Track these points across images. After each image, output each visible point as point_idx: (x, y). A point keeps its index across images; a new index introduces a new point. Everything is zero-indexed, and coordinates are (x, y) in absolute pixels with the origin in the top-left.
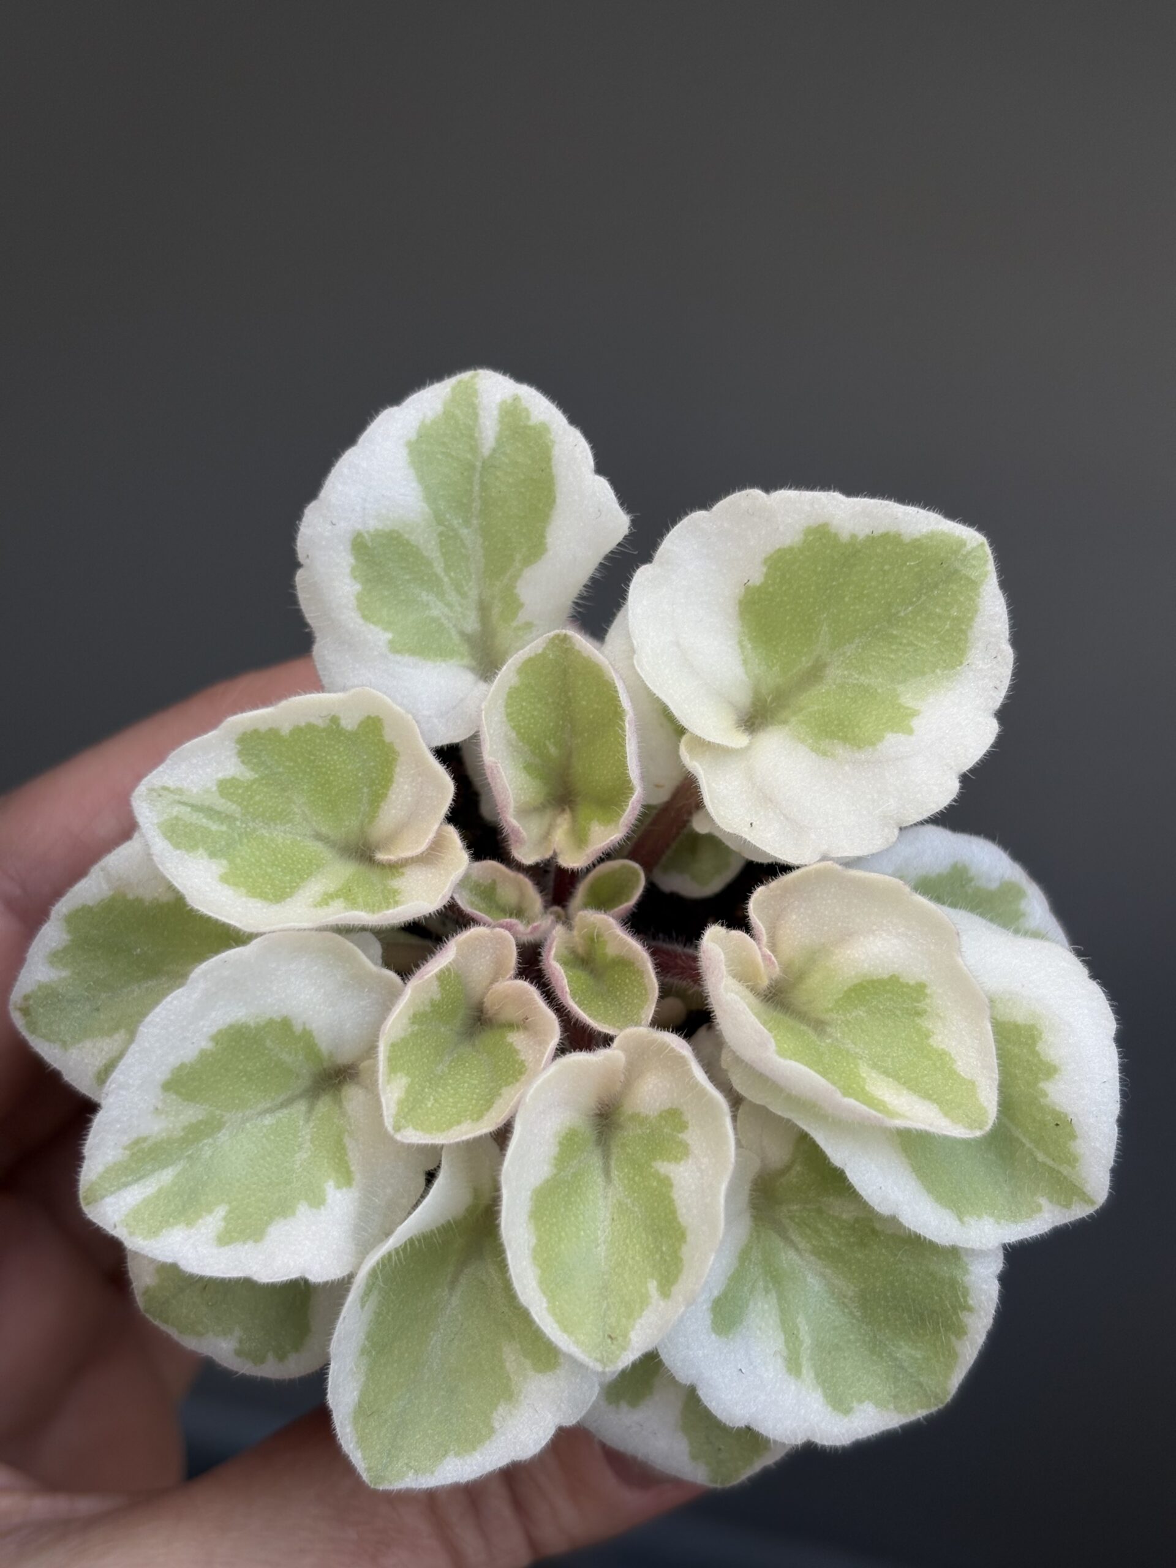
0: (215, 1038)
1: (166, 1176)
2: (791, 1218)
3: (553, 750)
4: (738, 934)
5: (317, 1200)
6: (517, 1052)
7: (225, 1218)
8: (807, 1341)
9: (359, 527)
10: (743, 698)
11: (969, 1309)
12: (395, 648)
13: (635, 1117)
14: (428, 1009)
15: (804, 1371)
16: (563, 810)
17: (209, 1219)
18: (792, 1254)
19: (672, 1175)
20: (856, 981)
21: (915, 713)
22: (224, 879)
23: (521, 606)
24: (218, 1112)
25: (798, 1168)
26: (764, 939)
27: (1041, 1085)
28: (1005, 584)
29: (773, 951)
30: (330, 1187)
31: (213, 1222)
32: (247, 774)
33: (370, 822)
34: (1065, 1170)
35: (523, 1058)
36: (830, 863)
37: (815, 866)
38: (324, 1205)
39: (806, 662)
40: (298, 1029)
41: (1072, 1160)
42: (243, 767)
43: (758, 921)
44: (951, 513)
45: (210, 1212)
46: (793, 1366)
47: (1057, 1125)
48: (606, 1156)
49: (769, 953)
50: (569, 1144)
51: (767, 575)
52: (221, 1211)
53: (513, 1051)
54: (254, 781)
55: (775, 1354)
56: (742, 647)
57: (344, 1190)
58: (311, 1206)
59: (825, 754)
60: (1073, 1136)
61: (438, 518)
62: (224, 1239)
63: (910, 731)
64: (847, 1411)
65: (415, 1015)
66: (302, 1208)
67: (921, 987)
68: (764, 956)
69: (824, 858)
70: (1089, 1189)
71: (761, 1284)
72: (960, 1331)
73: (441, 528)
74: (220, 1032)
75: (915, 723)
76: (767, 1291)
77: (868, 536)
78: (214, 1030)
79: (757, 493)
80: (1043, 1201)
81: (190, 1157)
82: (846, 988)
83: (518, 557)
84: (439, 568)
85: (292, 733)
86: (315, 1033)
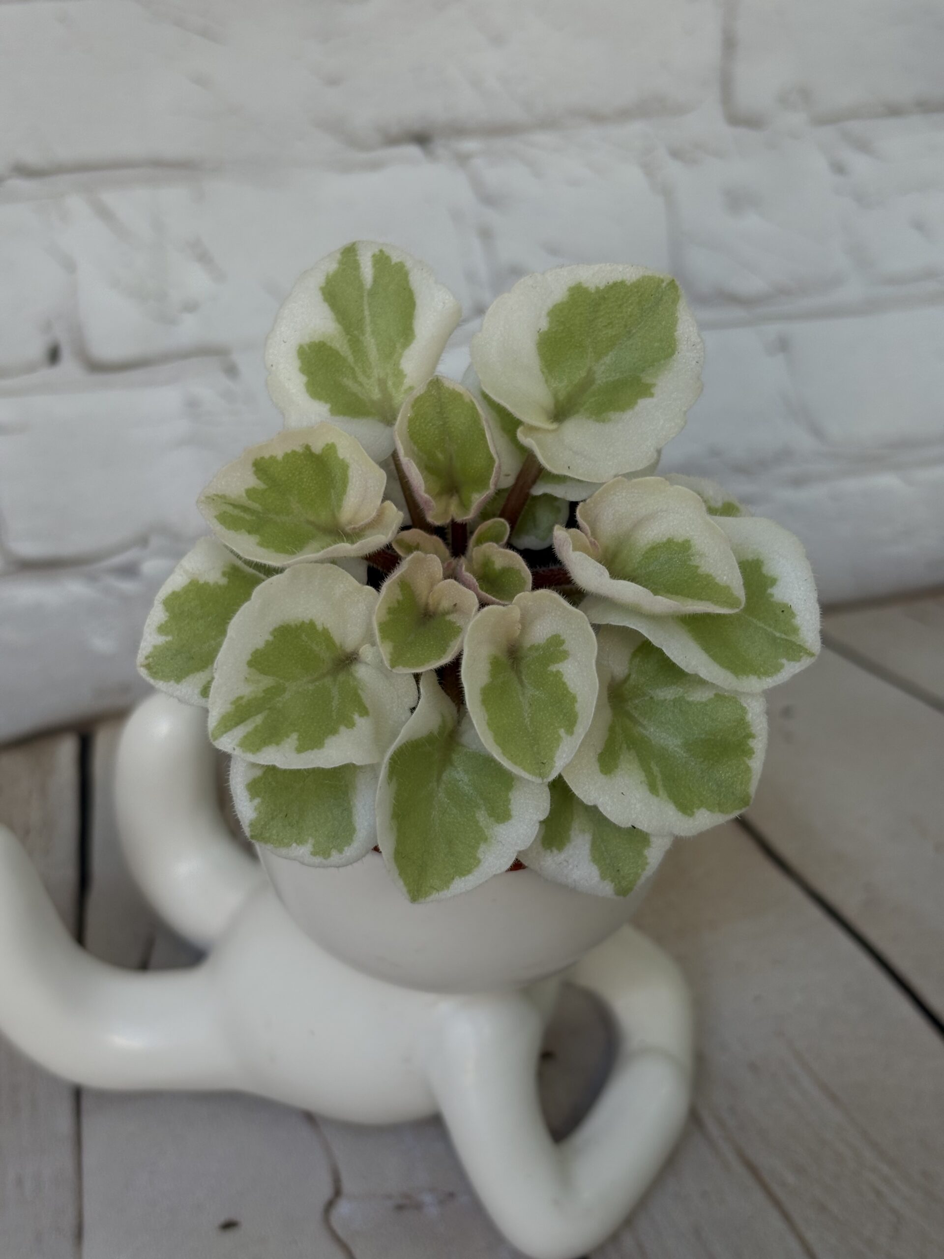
0: (272, 633)
1: (259, 719)
3: (440, 456)
4: (573, 530)
5: (351, 724)
6: (454, 623)
7: (299, 739)
8: (659, 777)
9: (301, 341)
10: (550, 406)
11: (751, 736)
12: (334, 413)
13: (532, 647)
14: (396, 605)
15: (660, 792)
16: (452, 495)
17: (289, 740)
19: (561, 670)
20: (649, 546)
21: (654, 385)
22: (261, 544)
23: (406, 375)
24: (281, 681)
26: (589, 532)
27: (770, 591)
29: (595, 538)
30: (356, 717)
31: (293, 740)
32: (261, 486)
34: (792, 638)
35: (458, 625)
36: (620, 477)
37: (611, 481)
38: (355, 727)
39: (582, 374)
40: (320, 628)
41: (795, 630)
42: (258, 482)
43: (582, 521)
45: (288, 737)
46: (653, 788)
47: (783, 611)
48: (518, 673)
49: (593, 540)
50: (496, 665)
52: (295, 736)
53: (451, 624)
54: (266, 489)
55: (641, 783)
56: (543, 372)
57: (365, 717)
58: (347, 726)
59: (604, 421)
60: (793, 615)
61: (346, 331)
62: (300, 749)
63: (652, 395)
64: (691, 814)
65: (389, 608)
66: (342, 729)
67: (687, 542)
68: (591, 542)
69: (615, 476)
70: (808, 645)
71: (625, 746)
72: (749, 752)
73: (349, 337)
74: (275, 630)
75: (653, 390)
76: (629, 748)
77: (606, 286)
78: (271, 629)
80: (784, 661)
81: (269, 709)
82: (643, 553)
83: (398, 346)
84: (351, 362)
85: (284, 458)
86: (330, 631)
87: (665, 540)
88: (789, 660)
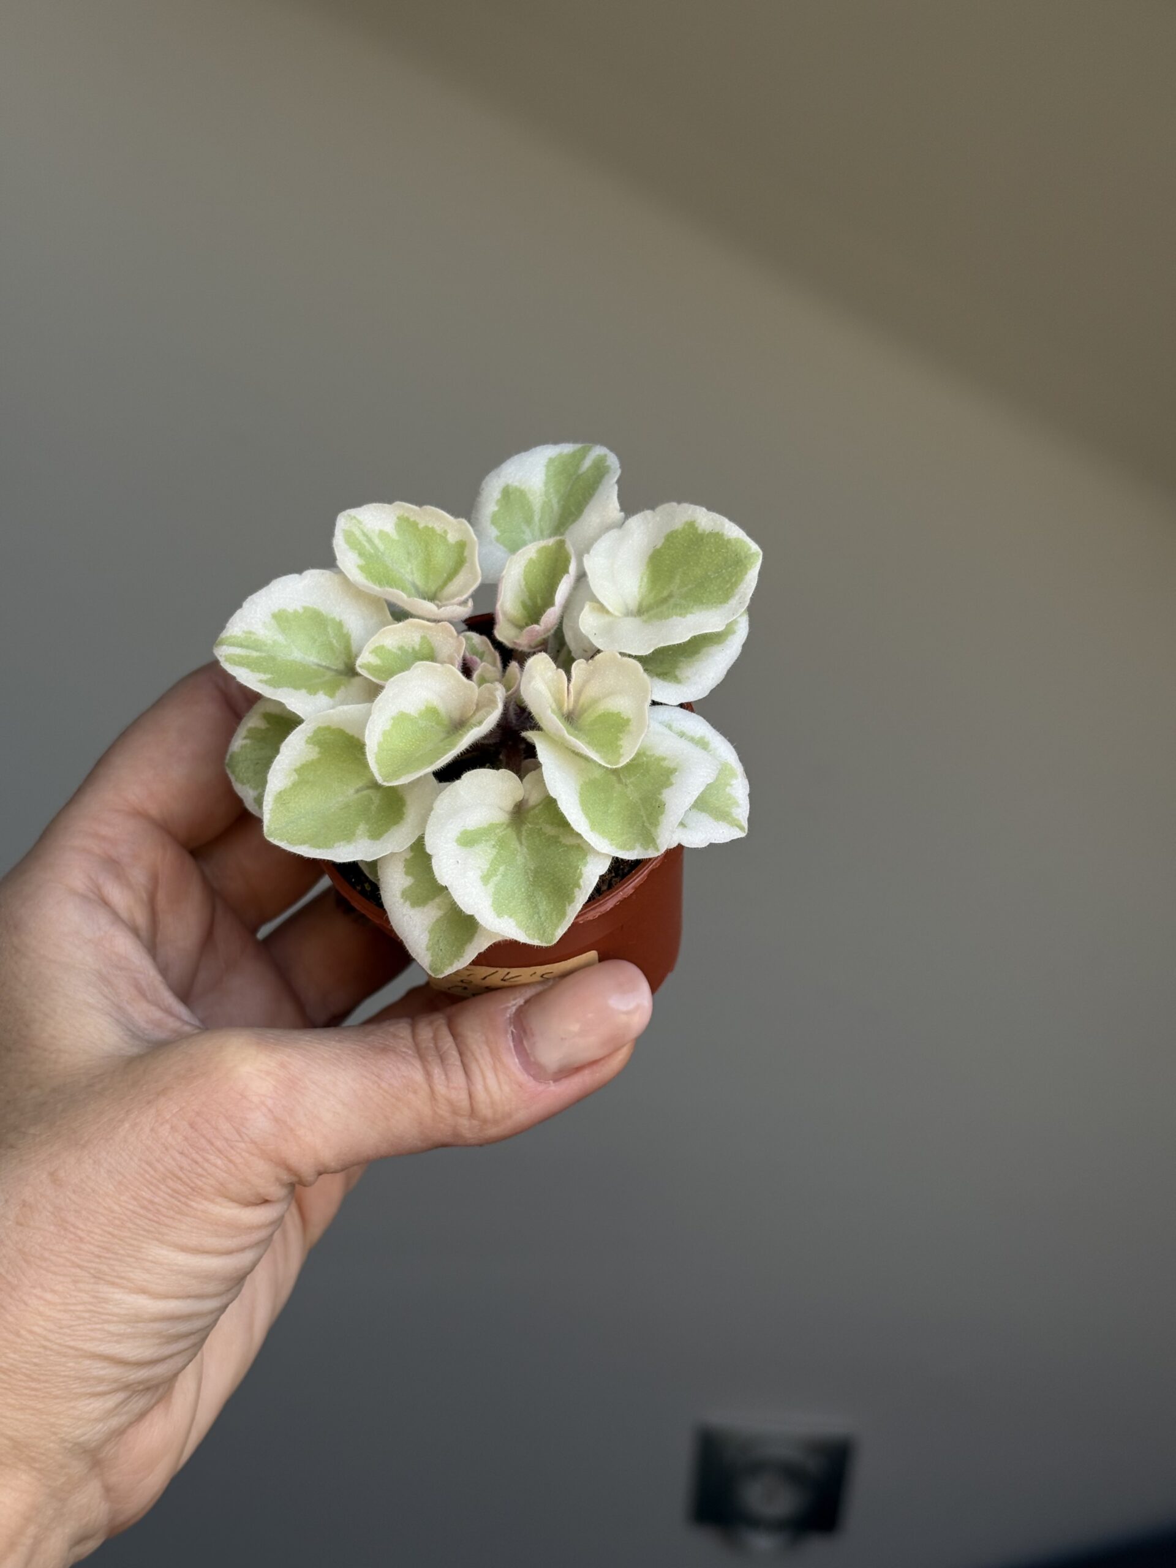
1: (254, 654)
2: (526, 830)
3: (539, 601)
4: (561, 671)
5: (313, 693)
8: (499, 876)
9: (510, 482)
10: (633, 605)
11: (579, 886)
12: (497, 539)
14: (410, 650)
15: (489, 886)
18: (518, 846)
20: (603, 712)
25: (540, 807)
27: (663, 790)
28: (761, 574)
30: (322, 692)
32: (394, 536)
33: (440, 591)
34: (653, 830)
38: (315, 696)
39: (665, 593)
41: (656, 824)
42: (394, 532)
44: (750, 534)
46: (486, 879)
47: (659, 807)
50: (431, 713)
51: (663, 544)
54: (396, 541)
55: (480, 870)
58: (308, 692)
59: (646, 623)
60: (662, 813)
61: (547, 493)
67: (628, 720)
70: (658, 841)
71: (492, 842)
76: (494, 847)
77: (710, 532)
79: (675, 504)
80: (638, 845)
84: (536, 518)
87: (616, 712)
88: (641, 846)
